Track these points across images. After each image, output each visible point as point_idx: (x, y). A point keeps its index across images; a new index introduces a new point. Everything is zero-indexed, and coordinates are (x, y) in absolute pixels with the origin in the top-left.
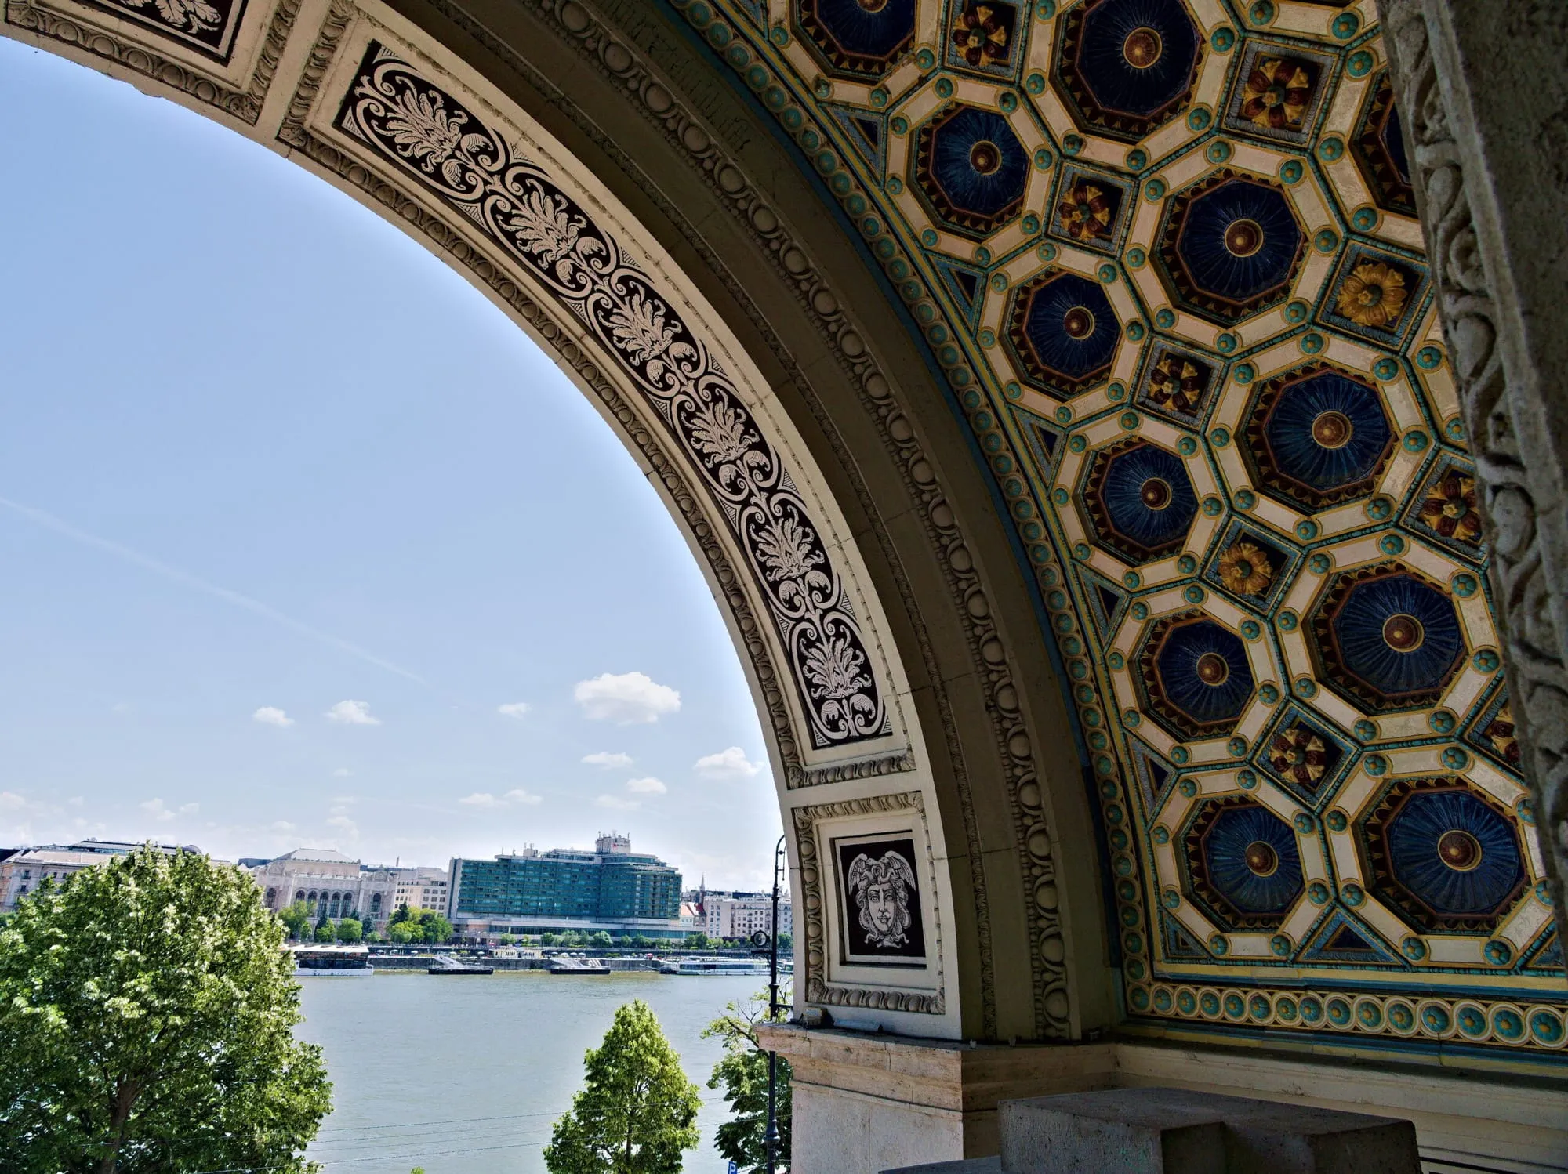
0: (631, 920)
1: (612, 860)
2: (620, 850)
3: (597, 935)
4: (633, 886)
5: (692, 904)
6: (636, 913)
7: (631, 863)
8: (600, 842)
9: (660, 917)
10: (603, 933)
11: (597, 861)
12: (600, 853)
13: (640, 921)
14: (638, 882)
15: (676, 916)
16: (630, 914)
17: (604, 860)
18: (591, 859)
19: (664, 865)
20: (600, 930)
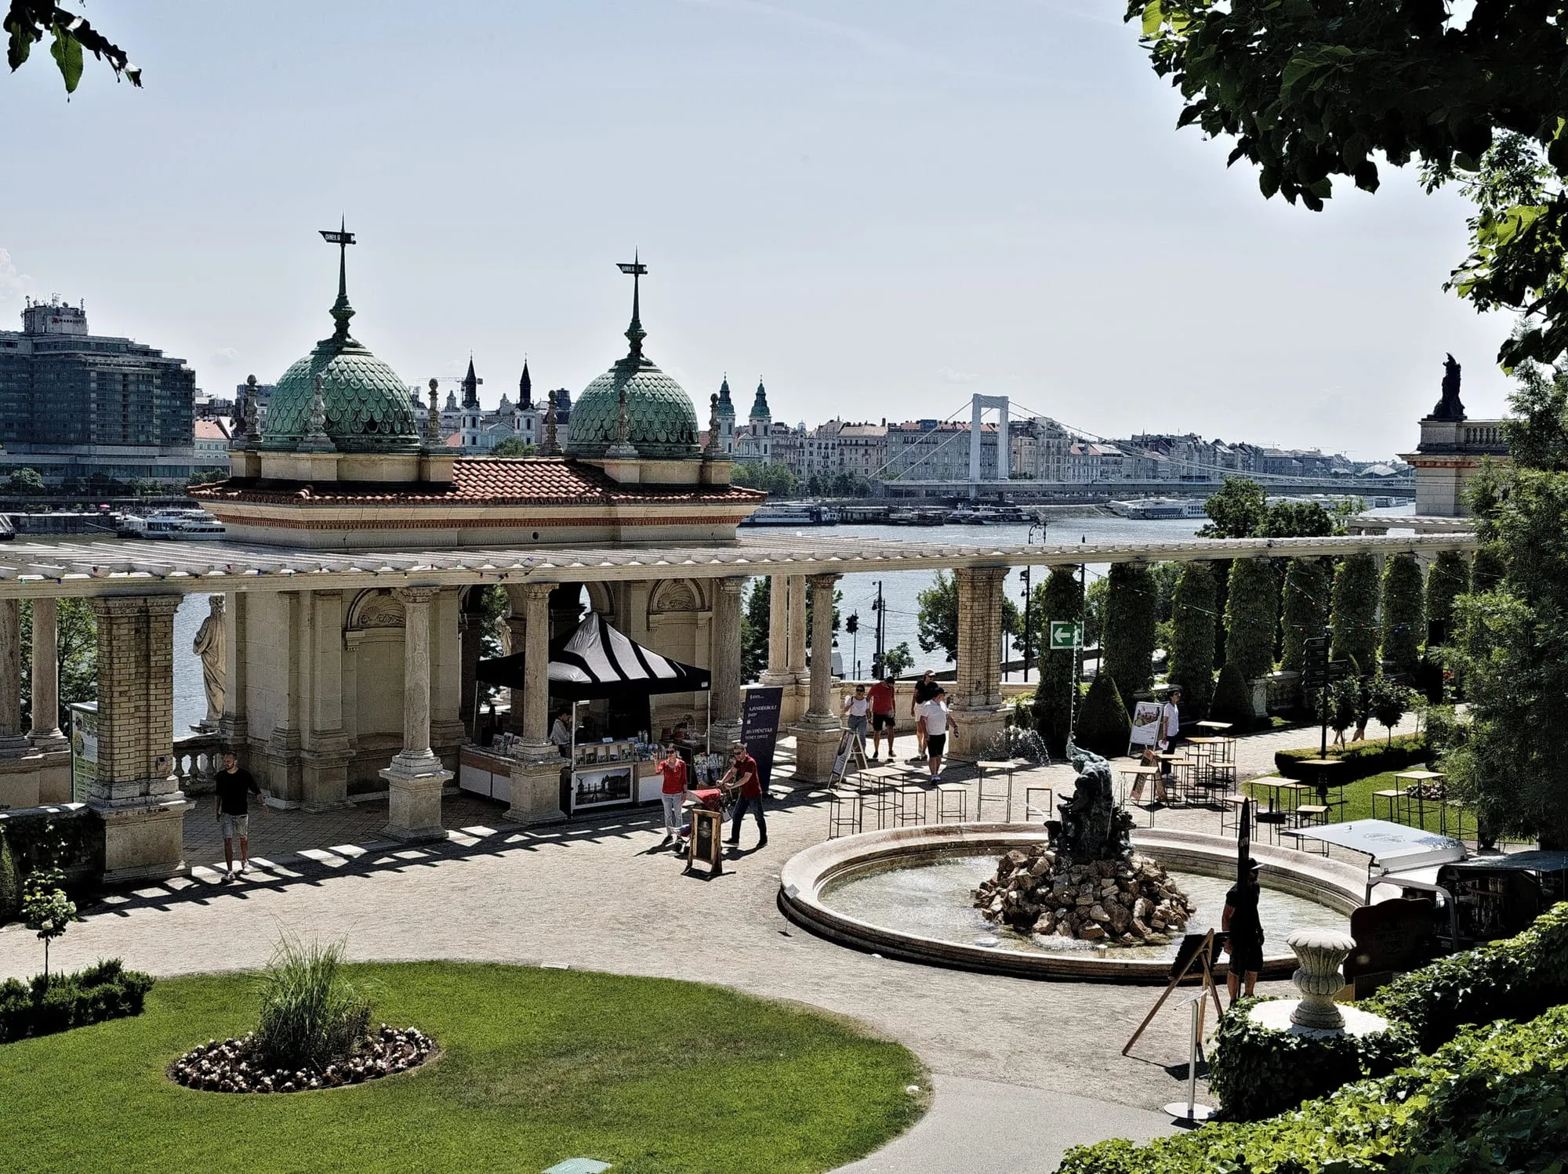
0: (84, 449)
1: (49, 346)
2: (67, 328)
3: (16, 474)
4: (85, 392)
5: (226, 421)
6: (94, 437)
7: (80, 352)
8: (29, 314)
9: (138, 444)
10: (25, 472)
11: (24, 349)
12: (29, 333)
13: (100, 450)
14: (93, 385)
15: (189, 441)
16: (85, 440)
17: (36, 346)
18: (10, 344)
19: (158, 353)
20: (20, 467)
